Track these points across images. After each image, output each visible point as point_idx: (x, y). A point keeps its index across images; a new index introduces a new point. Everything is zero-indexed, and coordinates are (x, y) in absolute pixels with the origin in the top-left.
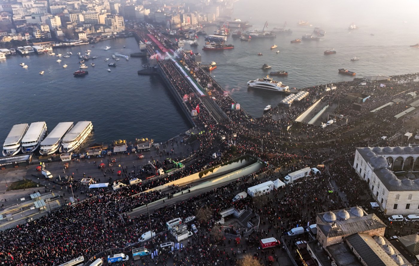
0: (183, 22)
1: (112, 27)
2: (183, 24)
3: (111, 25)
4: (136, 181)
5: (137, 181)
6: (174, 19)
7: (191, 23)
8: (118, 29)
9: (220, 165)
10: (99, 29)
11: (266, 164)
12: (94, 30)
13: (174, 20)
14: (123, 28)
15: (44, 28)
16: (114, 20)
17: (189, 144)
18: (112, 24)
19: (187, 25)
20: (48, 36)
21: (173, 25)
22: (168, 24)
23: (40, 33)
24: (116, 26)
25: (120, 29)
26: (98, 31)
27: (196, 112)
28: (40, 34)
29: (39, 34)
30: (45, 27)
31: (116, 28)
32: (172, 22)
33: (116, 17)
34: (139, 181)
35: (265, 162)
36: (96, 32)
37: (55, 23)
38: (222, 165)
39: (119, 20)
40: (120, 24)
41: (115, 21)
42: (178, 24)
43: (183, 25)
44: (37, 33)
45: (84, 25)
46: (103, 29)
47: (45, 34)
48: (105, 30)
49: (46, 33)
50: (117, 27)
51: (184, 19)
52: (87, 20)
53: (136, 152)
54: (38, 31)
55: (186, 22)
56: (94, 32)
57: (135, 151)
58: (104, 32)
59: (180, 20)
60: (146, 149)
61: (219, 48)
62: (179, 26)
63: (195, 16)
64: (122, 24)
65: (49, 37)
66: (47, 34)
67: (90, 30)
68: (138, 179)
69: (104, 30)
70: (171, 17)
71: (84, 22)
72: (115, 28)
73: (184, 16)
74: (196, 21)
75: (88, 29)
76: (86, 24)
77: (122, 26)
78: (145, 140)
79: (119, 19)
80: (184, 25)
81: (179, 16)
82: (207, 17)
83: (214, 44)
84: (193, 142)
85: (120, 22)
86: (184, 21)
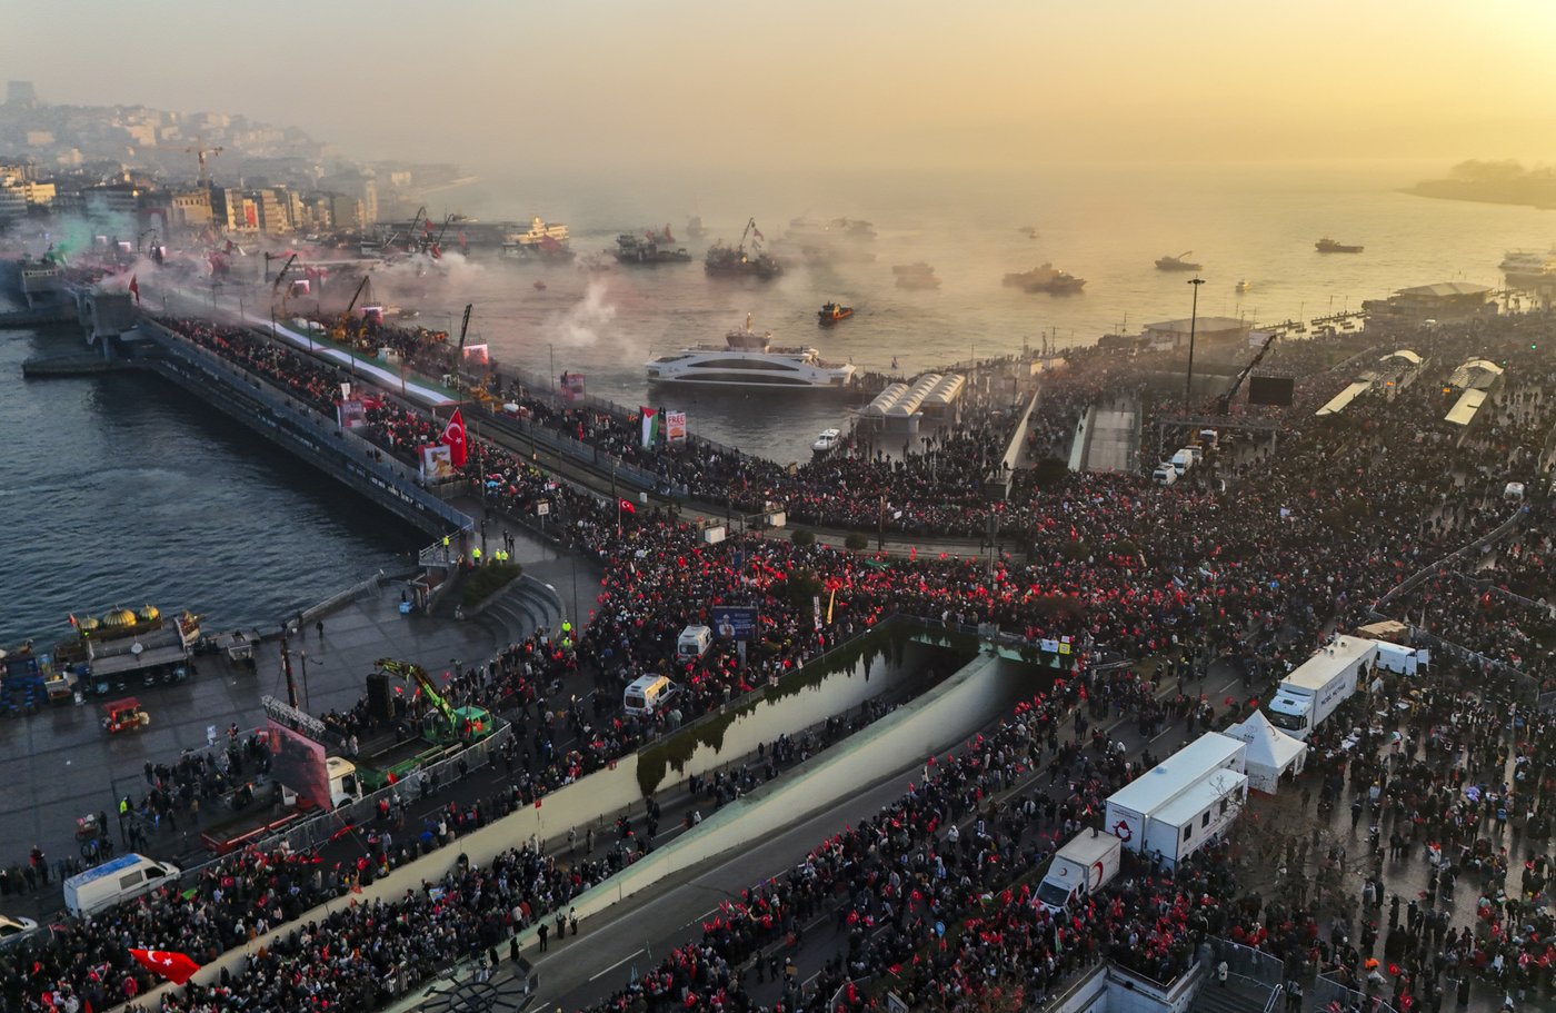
0: (225, 221)
2: (224, 228)
4: (125, 882)
5: (136, 877)
6: (185, 207)
7: (263, 228)
9: (760, 692)
11: (1050, 656)
13: (181, 212)
17: (459, 614)
19: (243, 234)
21: (177, 230)
27: (447, 457)
32: (172, 216)
34: (152, 873)
35: (1046, 645)
38: (773, 695)
42: (204, 226)
43: (227, 234)
51: (230, 210)
53: (78, 699)
55: (238, 223)
57: (74, 688)
59: (211, 211)
60: (156, 670)
63: (279, 203)
68: (146, 863)
70: (166, 197)
73: (228, 197)
74: (285, 220)
78: (139, 618)
80: (233, 233)
81: (209, 197)
82: (331, 208)
84: (489, 602)
86: (231, 219)
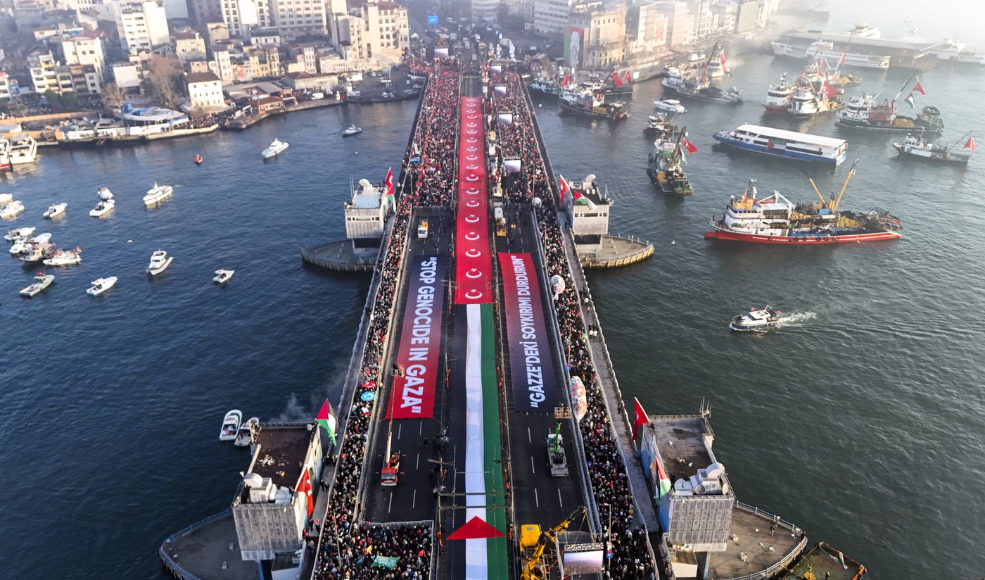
1: (350, 52)
2: (634, 44)
3: (347, 43)
6: (602, 26)
7: (669, 39)
8: (373, 60)
10: (299, 57)
12: (277, 62)
13: (598, 31)
14: (395, 57)
15: (75, 53)
16: (362, 21)
18: (353, 38)
19: (649, 49)
20: (85, 83)
21: (590, 49)
22: (572, 45)
23: (52, 73)
24: (369, 45)
25: (384, 59)
26: (292, 68)
28: (54, 77)
29: (49, 78)
30: (80, 49)
31: (370, 54)
32: (589, 36)
33: (373, 11)
36: (286, 69)
37: (141, 28)
39: (384, 25)
40: (385, 41)
41: (367, 29)
42: (613, 45)
43: (634, 51)
44: (39, 72)
45: (253, 40)
46: (313, 60)
47: (74, 76)
48: (322, 63)
49: (80, 72)
50: (373, 51)
51: (642, 26)
52: (283, 17)
54: (44, 66)
55: (645, 39)
56: (276, 69)
58: (319, 73)
59: (622, 30)
61: (811, 239)
62: (616, 54)
63: (690, 14)
64: (392, 40)
65: (90, 89)
66: (82, 76)
67: (262, 61)
69: (318, 63)
70: (587, 17)
71: (255, 27)
72: (365, 54)
73: (642, 14)
74: (691, 31)
75: (254, 60)
76: (261, 34)
77: (392, 46)
79: (384, 18)
80: (640, 50)
81: (625, 13)
83: (783, 214)
85: (385, 33)
86: (641, 35)
